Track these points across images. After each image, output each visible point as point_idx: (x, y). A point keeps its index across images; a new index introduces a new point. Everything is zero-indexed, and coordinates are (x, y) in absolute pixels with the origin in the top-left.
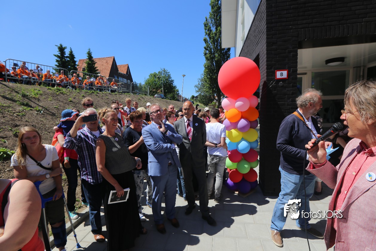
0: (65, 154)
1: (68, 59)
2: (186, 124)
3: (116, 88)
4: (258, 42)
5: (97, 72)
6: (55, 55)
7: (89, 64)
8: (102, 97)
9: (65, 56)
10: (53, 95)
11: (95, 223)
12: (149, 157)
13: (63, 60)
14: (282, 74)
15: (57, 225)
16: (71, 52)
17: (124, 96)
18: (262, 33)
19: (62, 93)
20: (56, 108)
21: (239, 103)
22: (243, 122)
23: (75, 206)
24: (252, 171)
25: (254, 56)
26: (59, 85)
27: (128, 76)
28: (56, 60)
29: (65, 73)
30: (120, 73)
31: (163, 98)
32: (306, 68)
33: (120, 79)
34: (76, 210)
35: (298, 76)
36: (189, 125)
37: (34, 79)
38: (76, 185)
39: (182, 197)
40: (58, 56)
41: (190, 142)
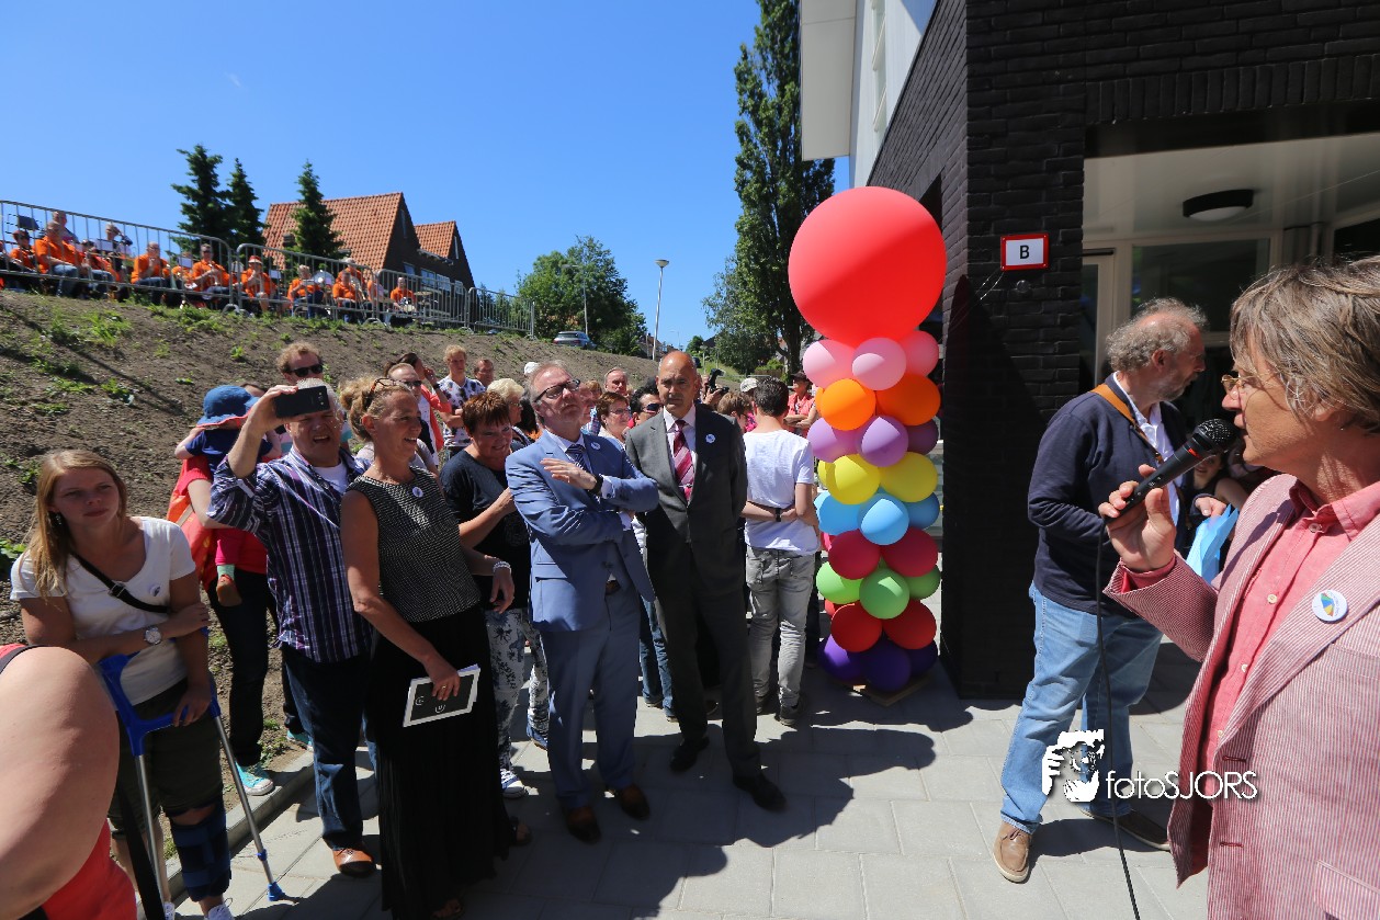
0: (219, 554)
1: (229, 202)
2: (672, 437)
3: (411, 308)
4: (938, 132)
5: (341, 249)
6: (179, 189)
7: (306, 221)
8: (359, 342)
9: (218, 189)
10: (172, 337)
11: (336, 805)
12: (534, 560)
13: (210, 205)
14: (1024, 252)
15: (192, 817)
16: (240, 176)
17: (441, 339)
18: (950, 99)
19: (208, 330)
20: (185, 383)
21: (865, 360)
22: (881, 430)
23: (260, 749)
24: (915, 609)
25: (924, 186)
26: (195, 299)
27: (457, 266)
28: (184, 205)
29: (218, 256)
30: (425, 255)
31: (585, 348)
32: (1111, 229)
33: (427, 277)
34: (263, 761)
35: (1086, 261)
36: (681, 441)
37: (98, 277)
38: (264, 669)
39: (660, 706)
40: (189, 192)
41: (685, 502)
